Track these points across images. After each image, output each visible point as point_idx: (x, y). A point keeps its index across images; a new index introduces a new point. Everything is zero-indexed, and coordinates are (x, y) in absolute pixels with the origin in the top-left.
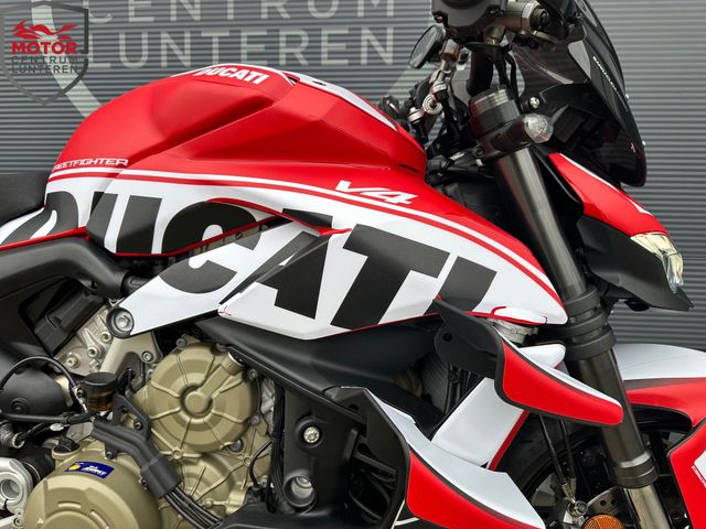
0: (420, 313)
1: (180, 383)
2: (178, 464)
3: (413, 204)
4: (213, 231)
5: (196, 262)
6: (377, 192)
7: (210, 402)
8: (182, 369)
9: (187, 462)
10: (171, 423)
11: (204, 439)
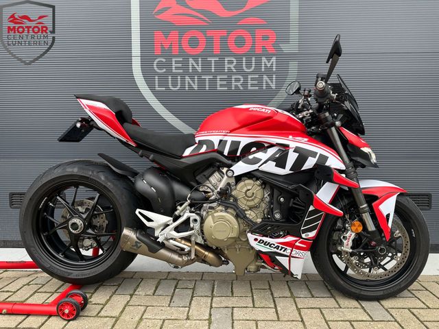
0: (311, 167)
1: (245, 189)
2: (244, 211)
3: (309, 141)
4: (254, 149)
5: (251, 157)
6: (300, 138)
7: (253, 194)
8: (245, 185)
9: (246, 210)
10: (243, 200)
11: (251, 203)
